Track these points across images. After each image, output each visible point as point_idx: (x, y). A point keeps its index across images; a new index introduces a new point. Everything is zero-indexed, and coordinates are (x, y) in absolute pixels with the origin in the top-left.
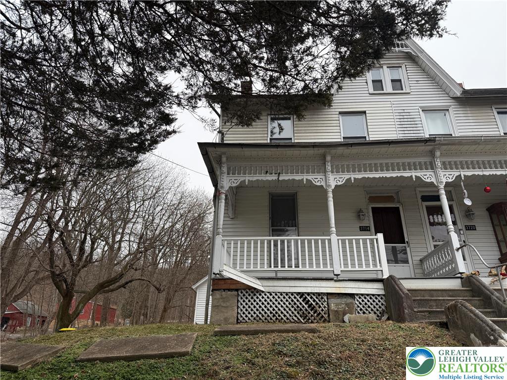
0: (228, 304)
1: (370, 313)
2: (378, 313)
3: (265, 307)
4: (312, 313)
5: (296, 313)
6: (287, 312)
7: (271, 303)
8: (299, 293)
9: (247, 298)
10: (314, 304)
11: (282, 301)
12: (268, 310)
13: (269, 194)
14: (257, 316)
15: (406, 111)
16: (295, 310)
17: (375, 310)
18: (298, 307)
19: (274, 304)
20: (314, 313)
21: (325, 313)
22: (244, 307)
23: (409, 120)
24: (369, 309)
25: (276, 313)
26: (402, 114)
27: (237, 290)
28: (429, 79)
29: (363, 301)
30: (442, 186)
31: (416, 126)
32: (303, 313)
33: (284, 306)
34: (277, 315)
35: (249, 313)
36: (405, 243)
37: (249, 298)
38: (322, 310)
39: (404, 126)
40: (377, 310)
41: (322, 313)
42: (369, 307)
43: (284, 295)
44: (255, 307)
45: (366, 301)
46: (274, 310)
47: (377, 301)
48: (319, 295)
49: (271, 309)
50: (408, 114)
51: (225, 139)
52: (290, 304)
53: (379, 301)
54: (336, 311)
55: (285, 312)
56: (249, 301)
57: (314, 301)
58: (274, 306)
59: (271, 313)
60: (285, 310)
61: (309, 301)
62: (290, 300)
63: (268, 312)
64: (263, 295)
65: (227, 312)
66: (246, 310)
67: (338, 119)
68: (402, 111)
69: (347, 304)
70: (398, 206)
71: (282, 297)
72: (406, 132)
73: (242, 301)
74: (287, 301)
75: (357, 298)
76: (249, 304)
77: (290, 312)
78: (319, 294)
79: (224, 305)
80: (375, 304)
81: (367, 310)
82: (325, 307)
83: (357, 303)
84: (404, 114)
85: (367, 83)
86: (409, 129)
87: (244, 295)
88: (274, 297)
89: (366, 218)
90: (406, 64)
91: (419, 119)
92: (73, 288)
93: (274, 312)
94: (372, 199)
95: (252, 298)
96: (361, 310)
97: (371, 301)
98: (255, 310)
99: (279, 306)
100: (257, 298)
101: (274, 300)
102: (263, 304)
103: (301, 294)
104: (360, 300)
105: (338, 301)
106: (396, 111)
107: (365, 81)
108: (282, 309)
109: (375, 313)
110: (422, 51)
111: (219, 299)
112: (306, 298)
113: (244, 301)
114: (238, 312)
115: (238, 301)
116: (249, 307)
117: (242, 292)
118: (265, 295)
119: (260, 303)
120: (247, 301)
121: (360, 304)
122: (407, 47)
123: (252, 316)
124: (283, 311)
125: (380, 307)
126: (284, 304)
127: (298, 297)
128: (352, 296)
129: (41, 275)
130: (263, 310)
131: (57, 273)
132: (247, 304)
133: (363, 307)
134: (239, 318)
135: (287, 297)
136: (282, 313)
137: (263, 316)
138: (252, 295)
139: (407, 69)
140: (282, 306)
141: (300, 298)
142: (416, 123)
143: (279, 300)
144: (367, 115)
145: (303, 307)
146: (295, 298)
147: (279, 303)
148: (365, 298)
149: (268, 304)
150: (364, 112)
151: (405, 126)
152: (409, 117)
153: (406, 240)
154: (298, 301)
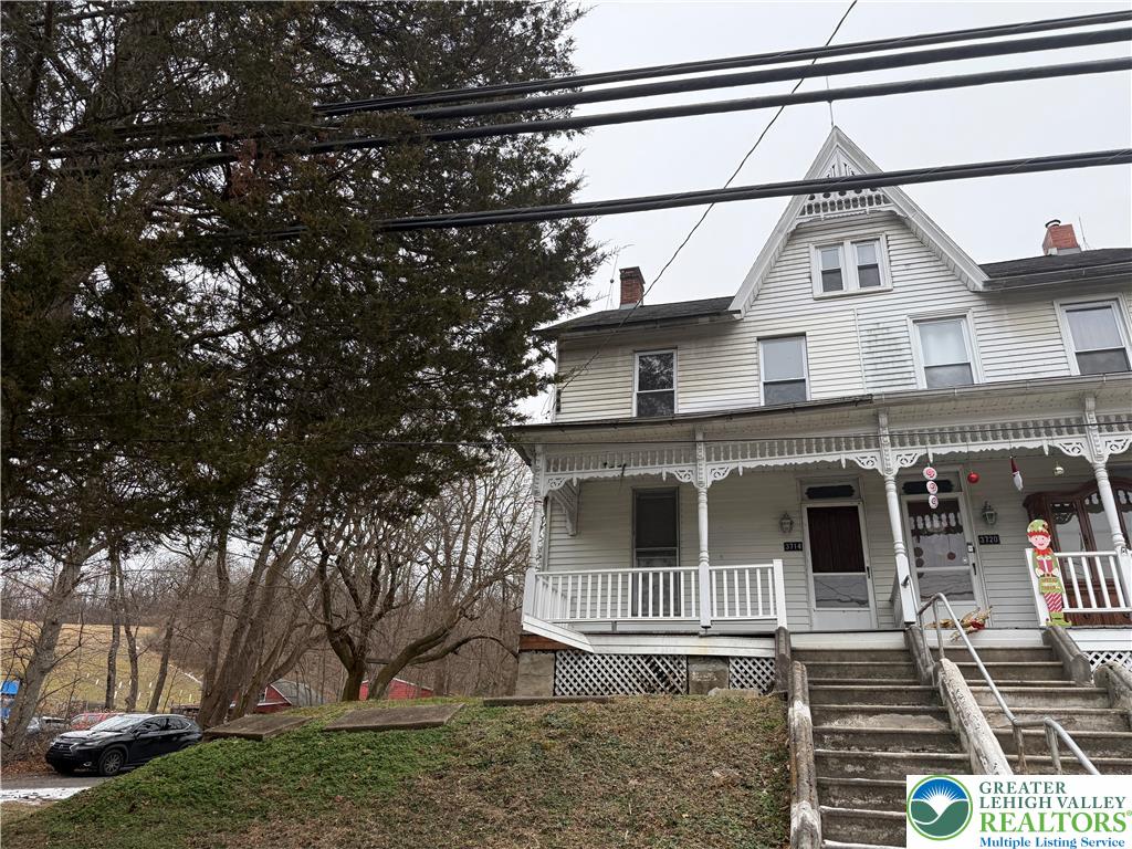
0: (541, 672)
1: (751, 686)
2: (764, 687)
3: (595, 676)
4: (662, 686)
5: (638, 685)
6: (626, 685)
7: (603, 671)
8: (645, 656)
9: (568, 663)
10: (666, 672)
11: (618, 667)
12: (599, 681)
13: (634, 490)
14: (583, 689)
15: (881, 326)
16: (638, 681)
17: (760, 682)
18: (642, 676)
19: (606, 671)
20: (666, 686)
21: (682, 687)
22: (564, 676)
23: (887, 342)
24: (751, 681)
25: (610, 685)
26: (873, 332)
27: (554, 651)
28: (932, 259)
29: (742, 668)
30: (890, 477)
31: (898, 353)
32: (650, 686)
33: (622, 675)
34: (611, 689)
35: (571, 685)
36: (864, 571)
37: (572, 663)
38: (678, 682)
39: (875, 355)
40: (764, 682)
41: (678, 686)
42: (750, 677)
43: (623, 658)
44: (579, 676)
45: (746, 667)
46: (606, 681)
47: (763, 668)
48: (675, 659)
49: (603, 680)
50: (885, 331)
51: (562, 400)
52: (630, 672)
53: (767, 669)
54: (699, 683)
55: (623, 685)
56: (572, 668)
57: (667, 667)
58: (607, 675)
59: (602, 685)
60: (622, 680)
61: (659, 667)
62: (630, 667)
63: (599, 685)
64: (592, 658)
65: (539, 685)
66: (567, 681)
67: (754, 350)
68: (875, 327)
69: (716, 673)
70: (855, 504)
71: (619, 662)
72: (879, 366)
73: (561, 667)
74: (626, 667)
75: (733, 662)
76: (572, 671)
77: (630, 685)
78: (675, 657)
79: (536, 673)
80: (759, 672)
81: (746, 682)
82: (682, 677)
83: (733, 670)
84: (877, 332)
85: (810, 278)
86: (884, 360)
87: (564, 659)
88: (607, 662)
89: (796, 528)
90: (888, 233)
91: (906, 340)
92: (363, 655)
93: (607, 684)
94: (813, 493)
95: (576, 663)
96: (738, 681)
97: (754, 668)
98: (579, 680)
99: (615, 676)
100: (583, 663)
101: (607, 667)
102: (591, 672)
103: (649, 658)
104: (738, 667)
105: (703, 667)
106: (862, 328)
107: (808, 275)
108: (618, 680)
109: (759, 687)
110: (915, 208)
111: (528, 664)
112: (655, 663)
113: (564, 668)
114: (555, 685)
115: (556, 667)
116: (571, 676)
117: (561, 655)
118: (595, 658)
119: (587, 671)
120: (568, 667)
121: (737, 672)
122: (886, 201)
123: (575, 690)
124: (620, 683)
125: (768, 678)
126: (622, 672)
127: (643, 662)
128: (725, 659)
129: (314, 633)
130: (591, 681)
131: (336, 627)
132: (568, 672)
133: (742, 677)
134: (557, 692)
135: (626, 662)
136: (618, 685)
137: (590, 690)
138: (575, 658)
139: (890, 243)
140: (619, 676)
141: (646, 663)
142: (899, 347)
143: (615, 666)
144: (808, 339)
145: (650, 676)
146: (639, 663)
147: (615, 671)
148: (746, 663)
149: (599, 671)
150: (803, 335)
151: (879, 355)
152: (886, 337)
153: (867, 565)
154: (642, 667)
